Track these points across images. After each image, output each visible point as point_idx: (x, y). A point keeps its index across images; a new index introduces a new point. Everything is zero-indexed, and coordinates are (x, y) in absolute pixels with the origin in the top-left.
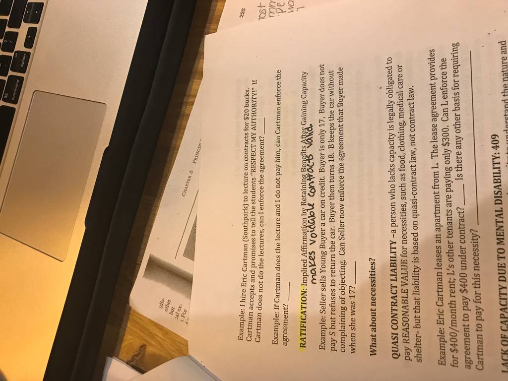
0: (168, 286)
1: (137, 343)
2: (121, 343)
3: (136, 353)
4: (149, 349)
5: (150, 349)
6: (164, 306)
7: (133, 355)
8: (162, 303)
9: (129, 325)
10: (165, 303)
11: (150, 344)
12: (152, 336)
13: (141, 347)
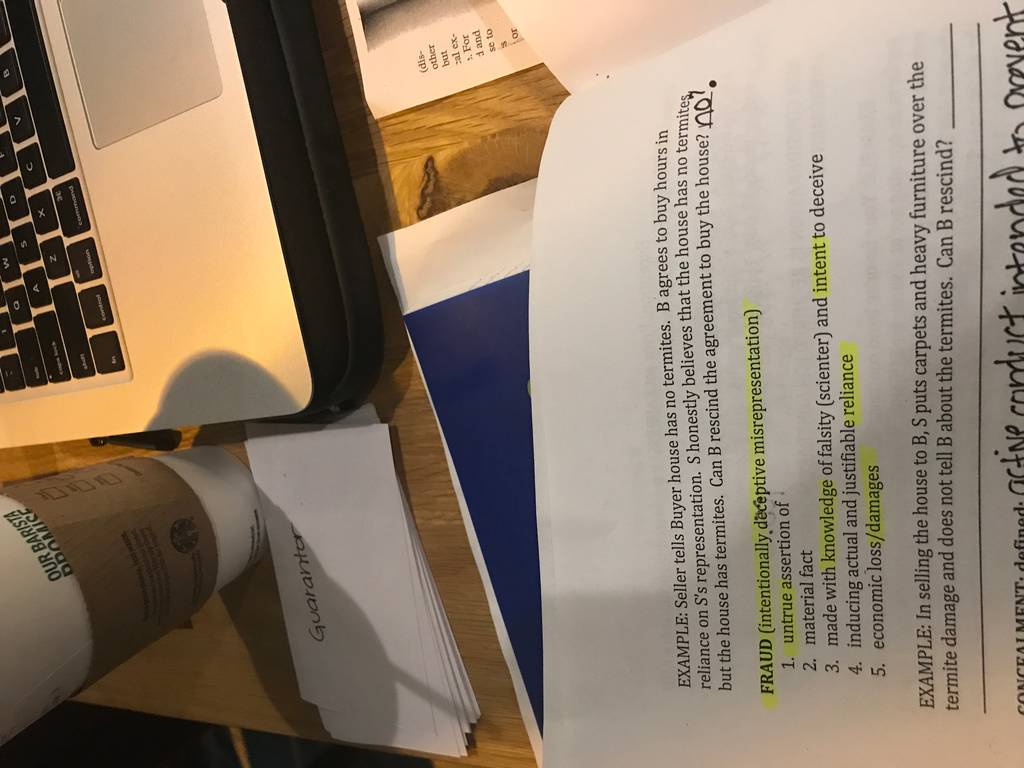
0: (415, 27)
1: (417, 166)
2: (393, 191)
3: (423, 186)
4: (441, 159)
5: (442, 157)
6: (429, 64)
7: (420, 190)
8: (422, 64)
9: (388, 149)
10: (428, 56)
11: (439, 148)
12: (434, 131)
13: (426, 166)
